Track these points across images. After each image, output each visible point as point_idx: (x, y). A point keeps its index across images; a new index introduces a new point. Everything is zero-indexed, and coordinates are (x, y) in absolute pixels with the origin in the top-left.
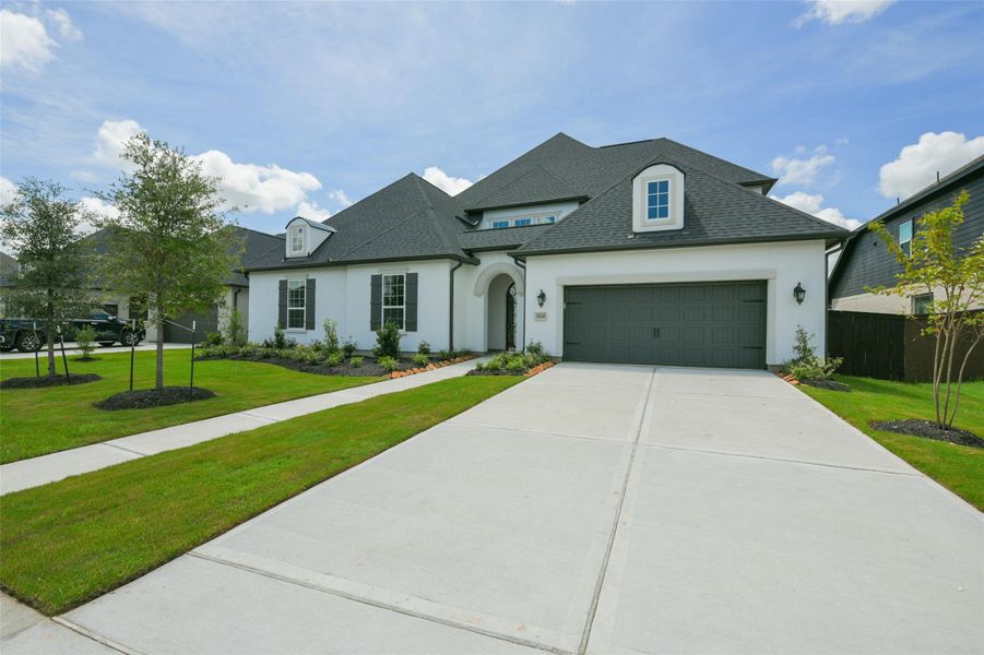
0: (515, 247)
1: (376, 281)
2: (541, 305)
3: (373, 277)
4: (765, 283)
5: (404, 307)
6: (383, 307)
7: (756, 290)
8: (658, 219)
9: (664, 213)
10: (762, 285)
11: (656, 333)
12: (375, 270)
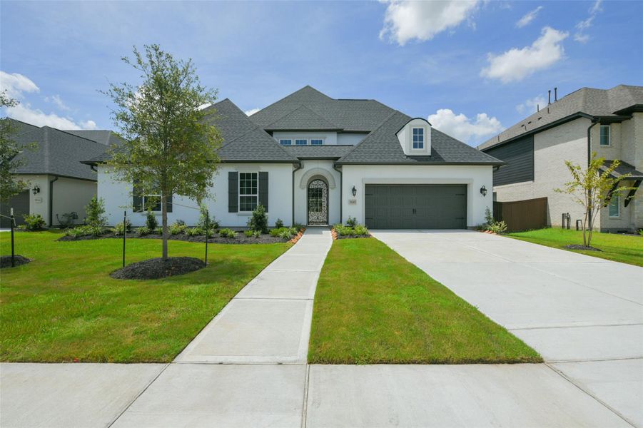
0: (337, 159)
1: (232, 176)
2: (354, 195)
3: (230, 174)
4: (465, 186)
5: (257, 195)
6: (239, 195)
7: (462, 189)
8: (418, 149)
9: (421, 146)
10: (465, 187)
11: (414, 211)
12: (232, 168)
